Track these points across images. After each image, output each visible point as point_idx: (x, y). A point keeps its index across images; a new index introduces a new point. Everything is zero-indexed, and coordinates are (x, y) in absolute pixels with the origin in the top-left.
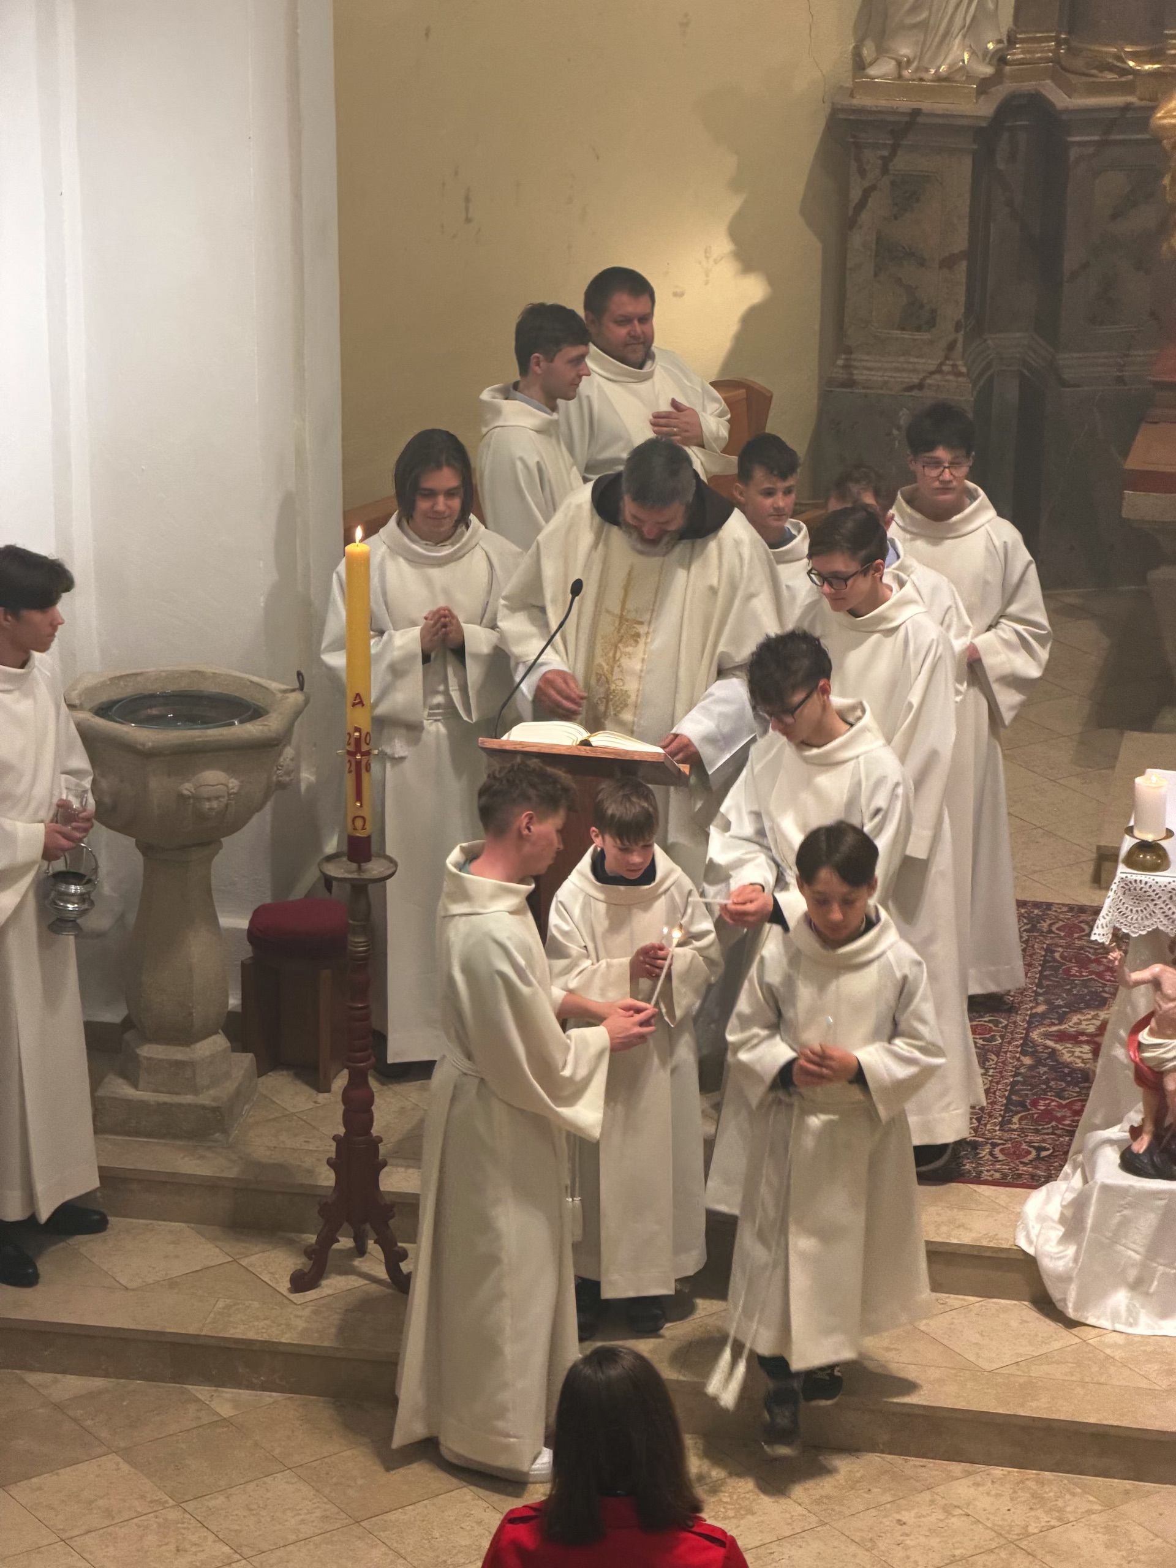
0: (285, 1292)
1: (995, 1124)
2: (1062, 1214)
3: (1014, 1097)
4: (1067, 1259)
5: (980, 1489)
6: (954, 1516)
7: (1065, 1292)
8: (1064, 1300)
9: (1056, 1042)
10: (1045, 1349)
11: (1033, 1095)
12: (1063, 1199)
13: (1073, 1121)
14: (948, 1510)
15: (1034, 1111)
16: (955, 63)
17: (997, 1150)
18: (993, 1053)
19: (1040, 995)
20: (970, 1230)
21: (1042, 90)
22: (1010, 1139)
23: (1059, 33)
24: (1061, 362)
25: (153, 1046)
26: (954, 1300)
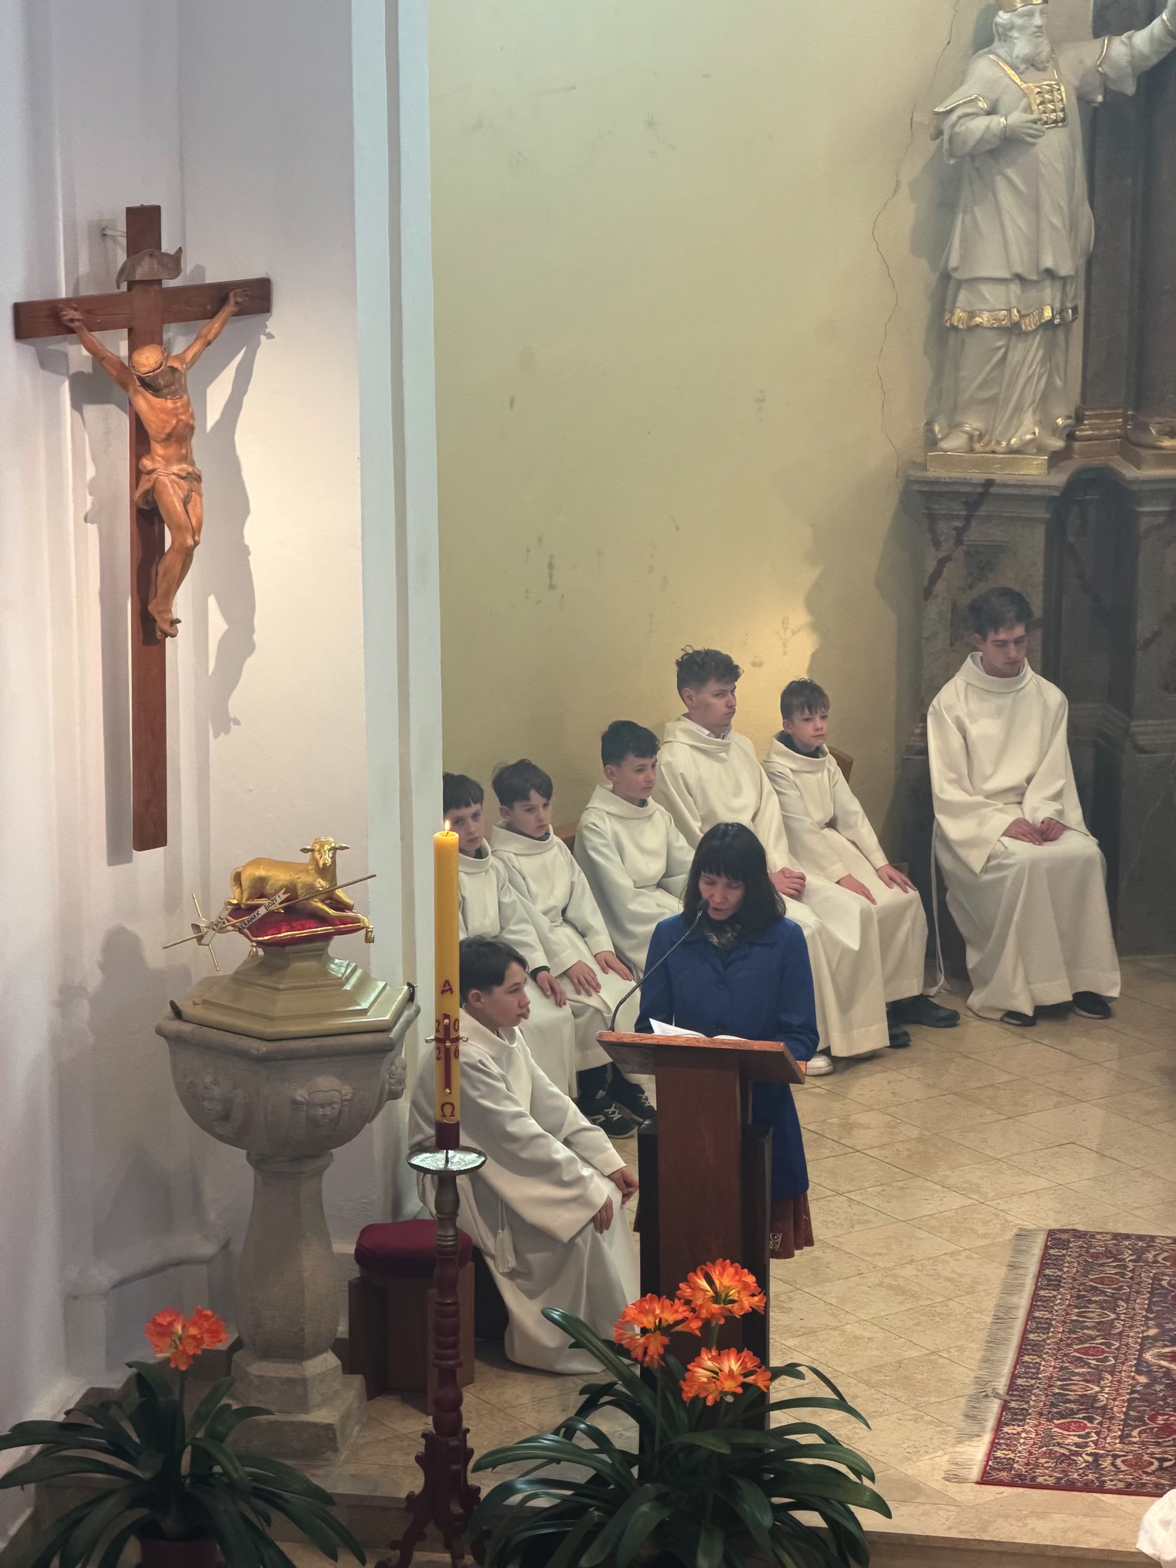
1: (1115, 1438)
3: (1131, 1413)
9: (1171, 1362)
15: (1154, 1425)
16: (1026, 436)
17: (1118, 1461)
18: (1106, 1372)
19: (1151, 1319)
20: (1097, 1535)
21: (1111, 464)
22: (1131, 1452)
23: (1126, 410)
24: (1137, 729)
25: (265, 1364)
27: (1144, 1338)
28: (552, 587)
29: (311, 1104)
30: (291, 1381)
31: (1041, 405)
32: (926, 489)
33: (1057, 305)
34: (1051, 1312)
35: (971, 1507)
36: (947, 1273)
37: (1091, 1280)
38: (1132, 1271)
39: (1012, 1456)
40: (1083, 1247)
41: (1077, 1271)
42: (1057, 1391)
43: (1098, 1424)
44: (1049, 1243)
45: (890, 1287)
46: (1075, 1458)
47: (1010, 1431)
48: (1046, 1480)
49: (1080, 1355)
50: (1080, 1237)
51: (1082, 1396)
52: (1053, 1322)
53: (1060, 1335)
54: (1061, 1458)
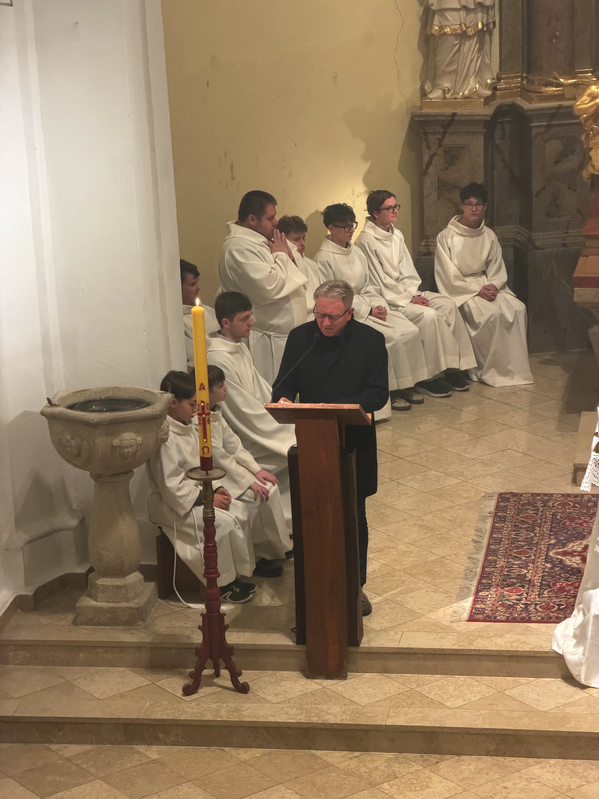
0: (180, 696)
1: (535, 595)
2: (574, 633)
3: (543, 582)
4: (579, 654)
5: (544, 770)
6: (532, 783)
7: (580, 671)
8: (579, 675)
9: (563, 556)
10: (572, 700)
11: (554, 580)
12: (574, 626)
13: (575, 591)
14: (529, 780)
15: (555, 588)
16: (472, 89)
17: (538, 607)
18: (531, 563)
19: (552, 535)
20: (528, 644)
21: (516, 102)
22: (544, 601)
23: (522, 73)
24: (534, 237)
25: (105, 579)
26: (522, 680)
27: (548, 545)
28: (233, 178)
29: (121, 447)
30: (118, 587)
31: (479, 73)
32: (422, 119)
33: (485, 21)
34: (501, 534)
35: (464, 633)
36: (448, 517)
37: (521, 517)
38: (542, 512)
39: (484, 607)
40: (516, 501)
41: (514, 513)
42: (506, 573)
43: (527, 589)
44: (499, 500)
45: (420, 526)
46: (516, 606)
47: (483, 595)
48: (501, 618)
49: (517, 555)
50: (515, 496)
51: (517, 575)
52: (503, 539)
53: (506, 546)
54: (510, 607)
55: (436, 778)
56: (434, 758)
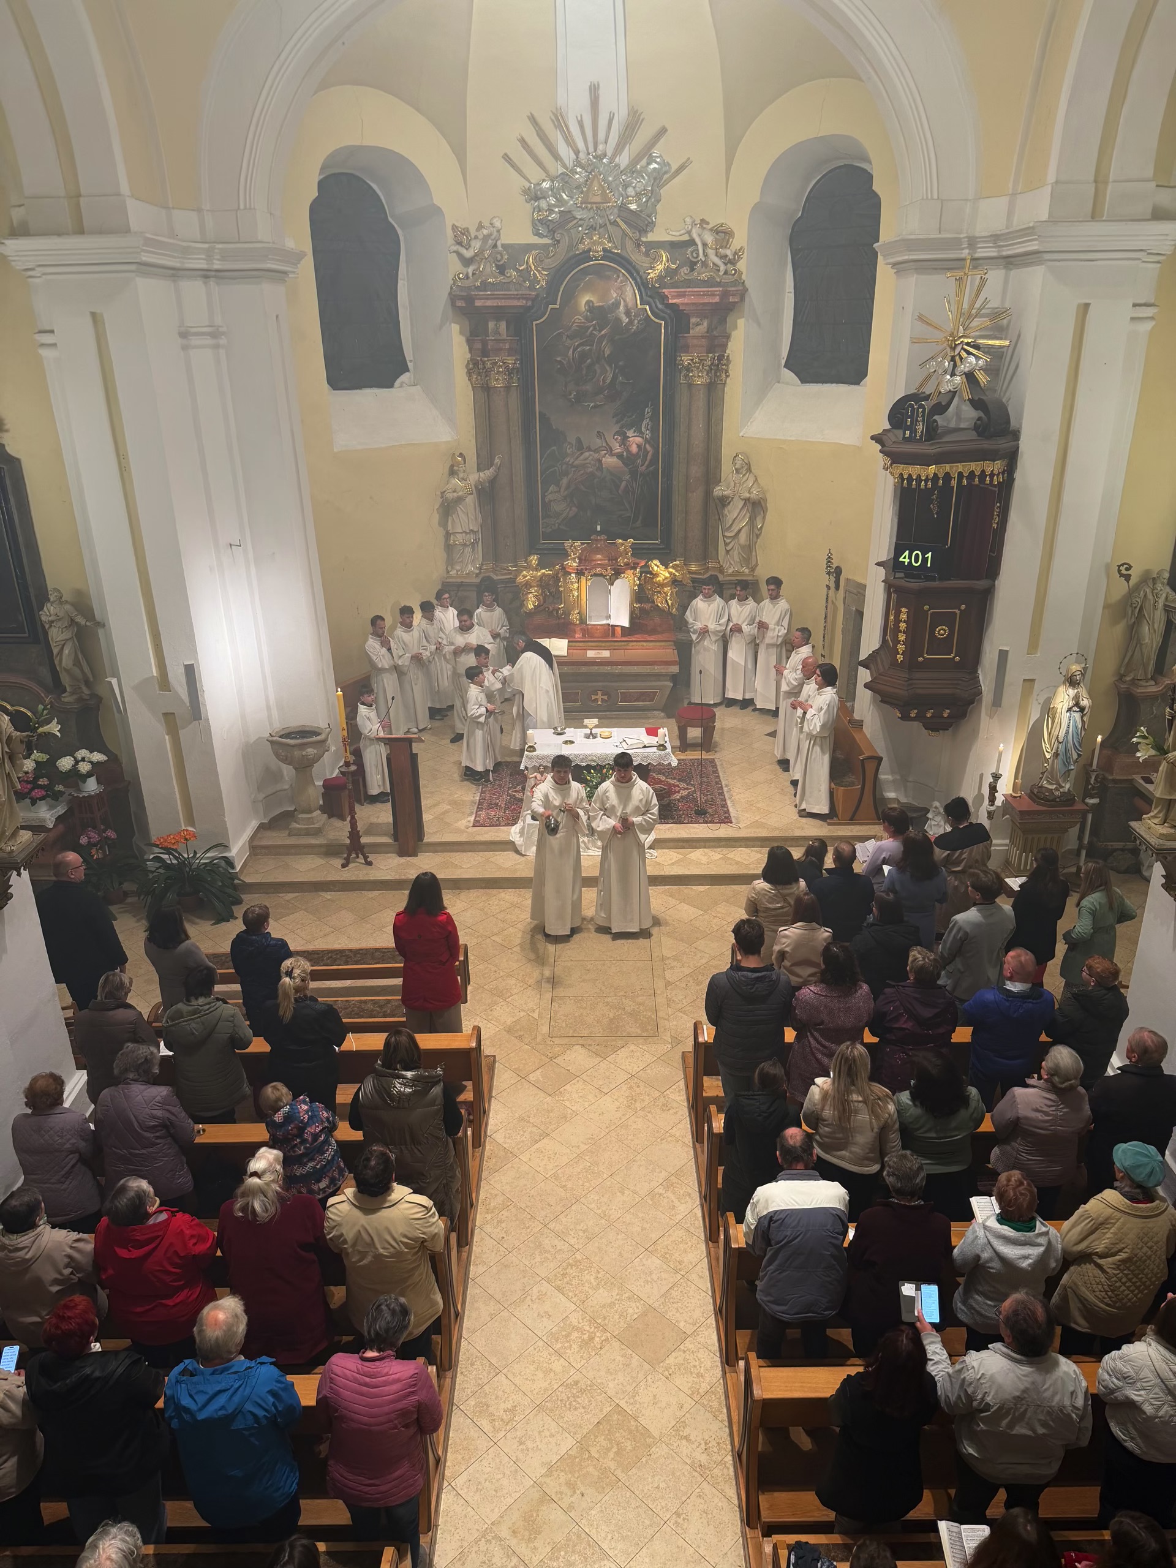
0: (340, 869)
1: (504, 813)
3: (506, 806)
9: (514, 793)
10: (517, 862)
11: (511, 805)
13: (519, 811)
14: (498, 899)
15: (511, 809)
16: (470, 570)
17: (503, 818)
18: (501, 796)
19: (510, 782)
20: (500, 837)
22: (506, 816)
23: (493, 562)
25: (302, 814)
26: (497, 853)
27: (508, 787)
29: (307, 756)
30: (309, 818)
31: (473, 562)
33: (475, 537)
35: (471, 833)
39: (479, 819)
42: (489, 803)
43: (499, 810)
46: (494, 819)
47: (479, 813)
48: (487, 825)
51: (495, 803)
54: (490, 819)
55: (458, 901)
56: (458, 891)
